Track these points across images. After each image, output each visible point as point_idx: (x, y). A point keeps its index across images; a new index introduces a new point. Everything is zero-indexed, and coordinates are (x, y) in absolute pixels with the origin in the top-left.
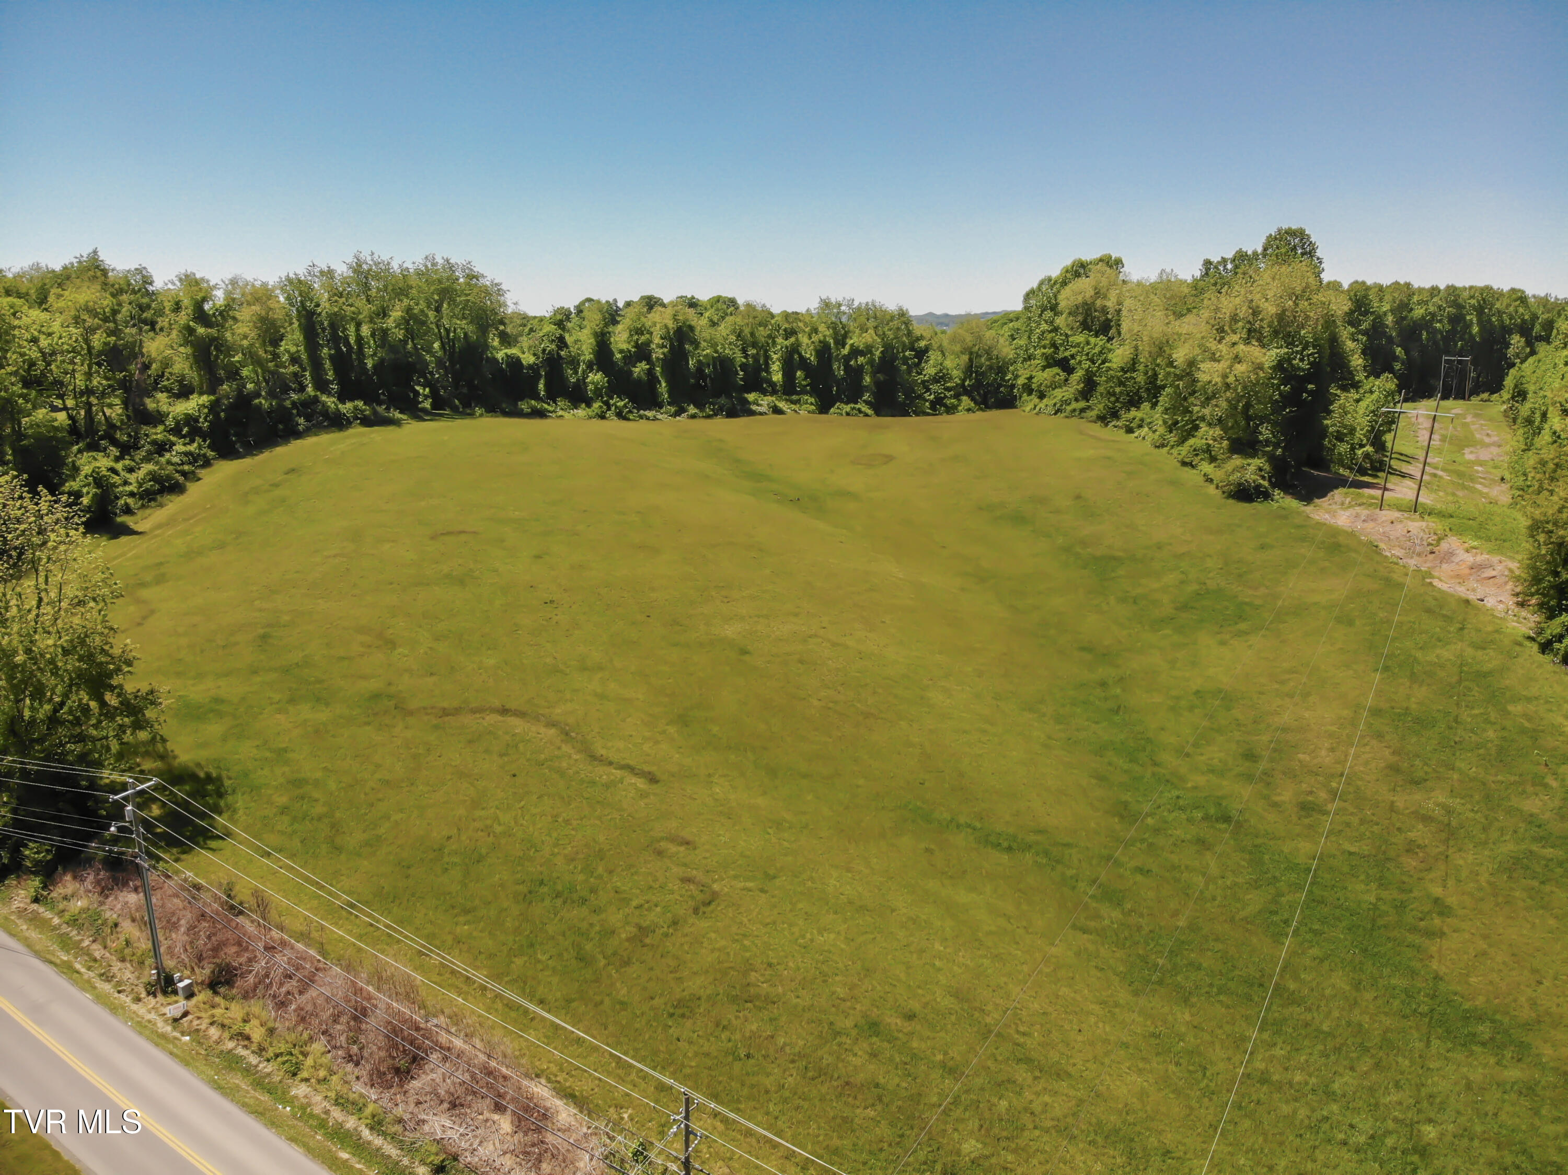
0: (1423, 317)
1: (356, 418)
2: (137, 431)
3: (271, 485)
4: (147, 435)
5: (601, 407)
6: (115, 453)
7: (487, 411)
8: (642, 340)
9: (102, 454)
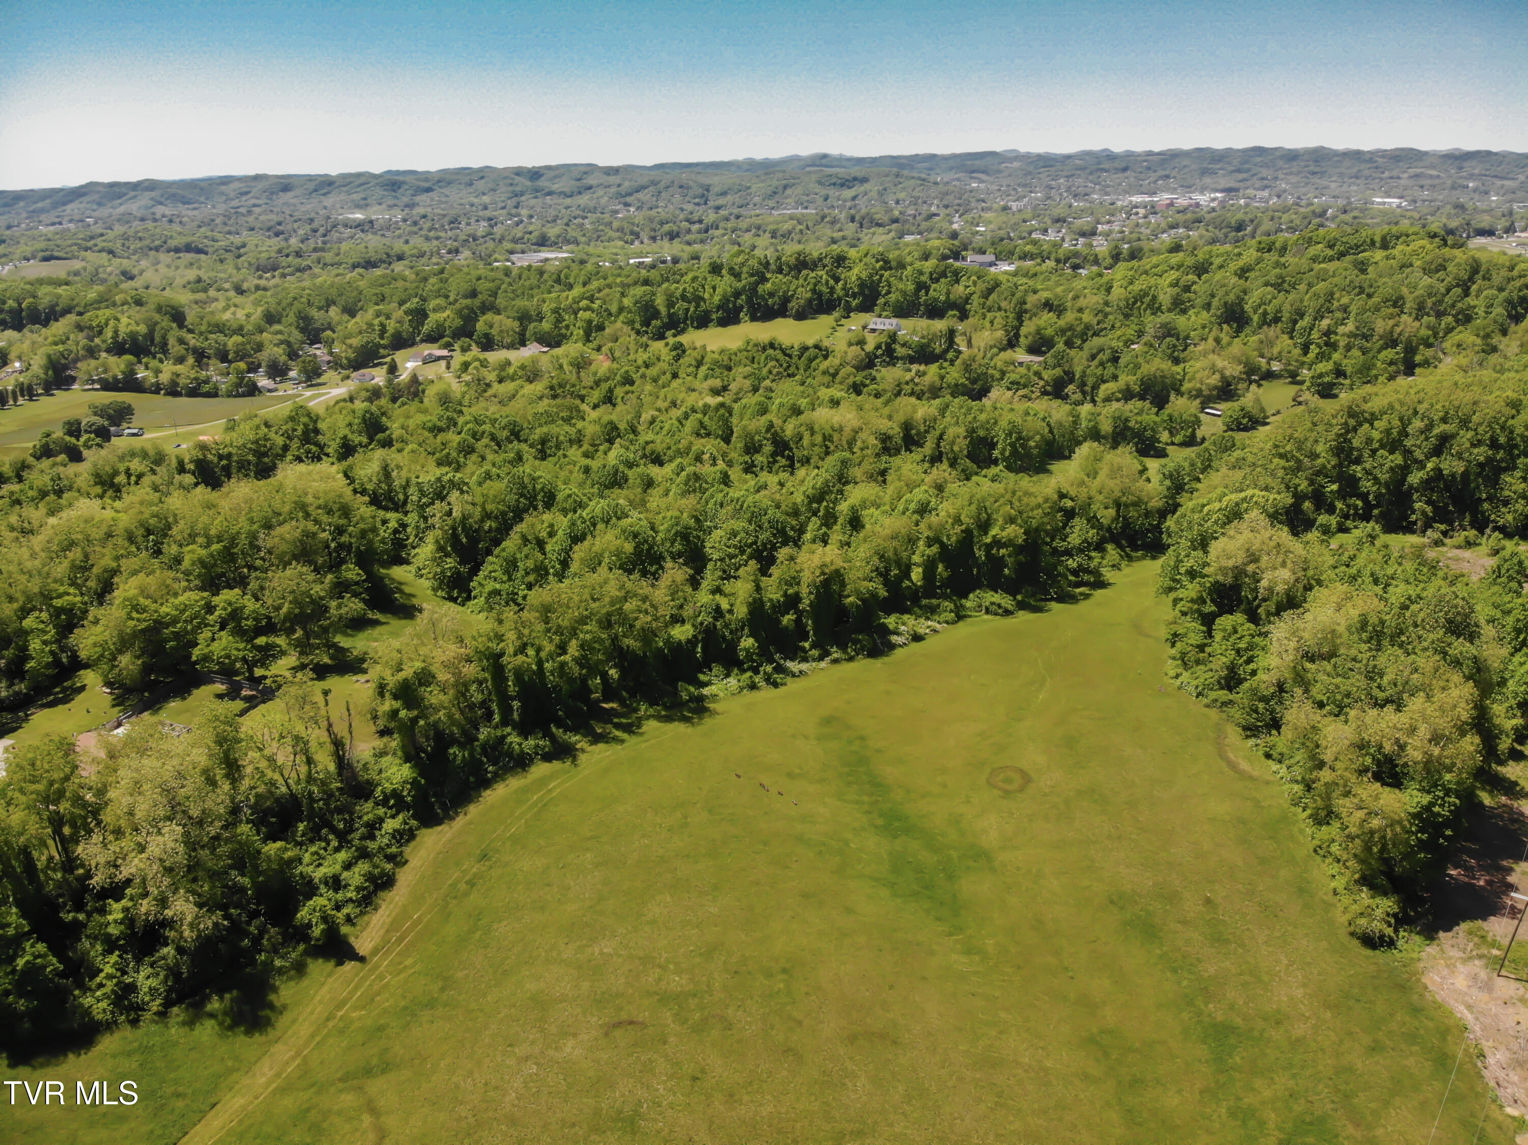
1: (537, 754)
2: (351, 813)
3: (467, 883)
4: (360, 818)
5: (751, 677)
6: (334, 843)
7: (651, 705)
8: (790, 591)
9: (323, 844)
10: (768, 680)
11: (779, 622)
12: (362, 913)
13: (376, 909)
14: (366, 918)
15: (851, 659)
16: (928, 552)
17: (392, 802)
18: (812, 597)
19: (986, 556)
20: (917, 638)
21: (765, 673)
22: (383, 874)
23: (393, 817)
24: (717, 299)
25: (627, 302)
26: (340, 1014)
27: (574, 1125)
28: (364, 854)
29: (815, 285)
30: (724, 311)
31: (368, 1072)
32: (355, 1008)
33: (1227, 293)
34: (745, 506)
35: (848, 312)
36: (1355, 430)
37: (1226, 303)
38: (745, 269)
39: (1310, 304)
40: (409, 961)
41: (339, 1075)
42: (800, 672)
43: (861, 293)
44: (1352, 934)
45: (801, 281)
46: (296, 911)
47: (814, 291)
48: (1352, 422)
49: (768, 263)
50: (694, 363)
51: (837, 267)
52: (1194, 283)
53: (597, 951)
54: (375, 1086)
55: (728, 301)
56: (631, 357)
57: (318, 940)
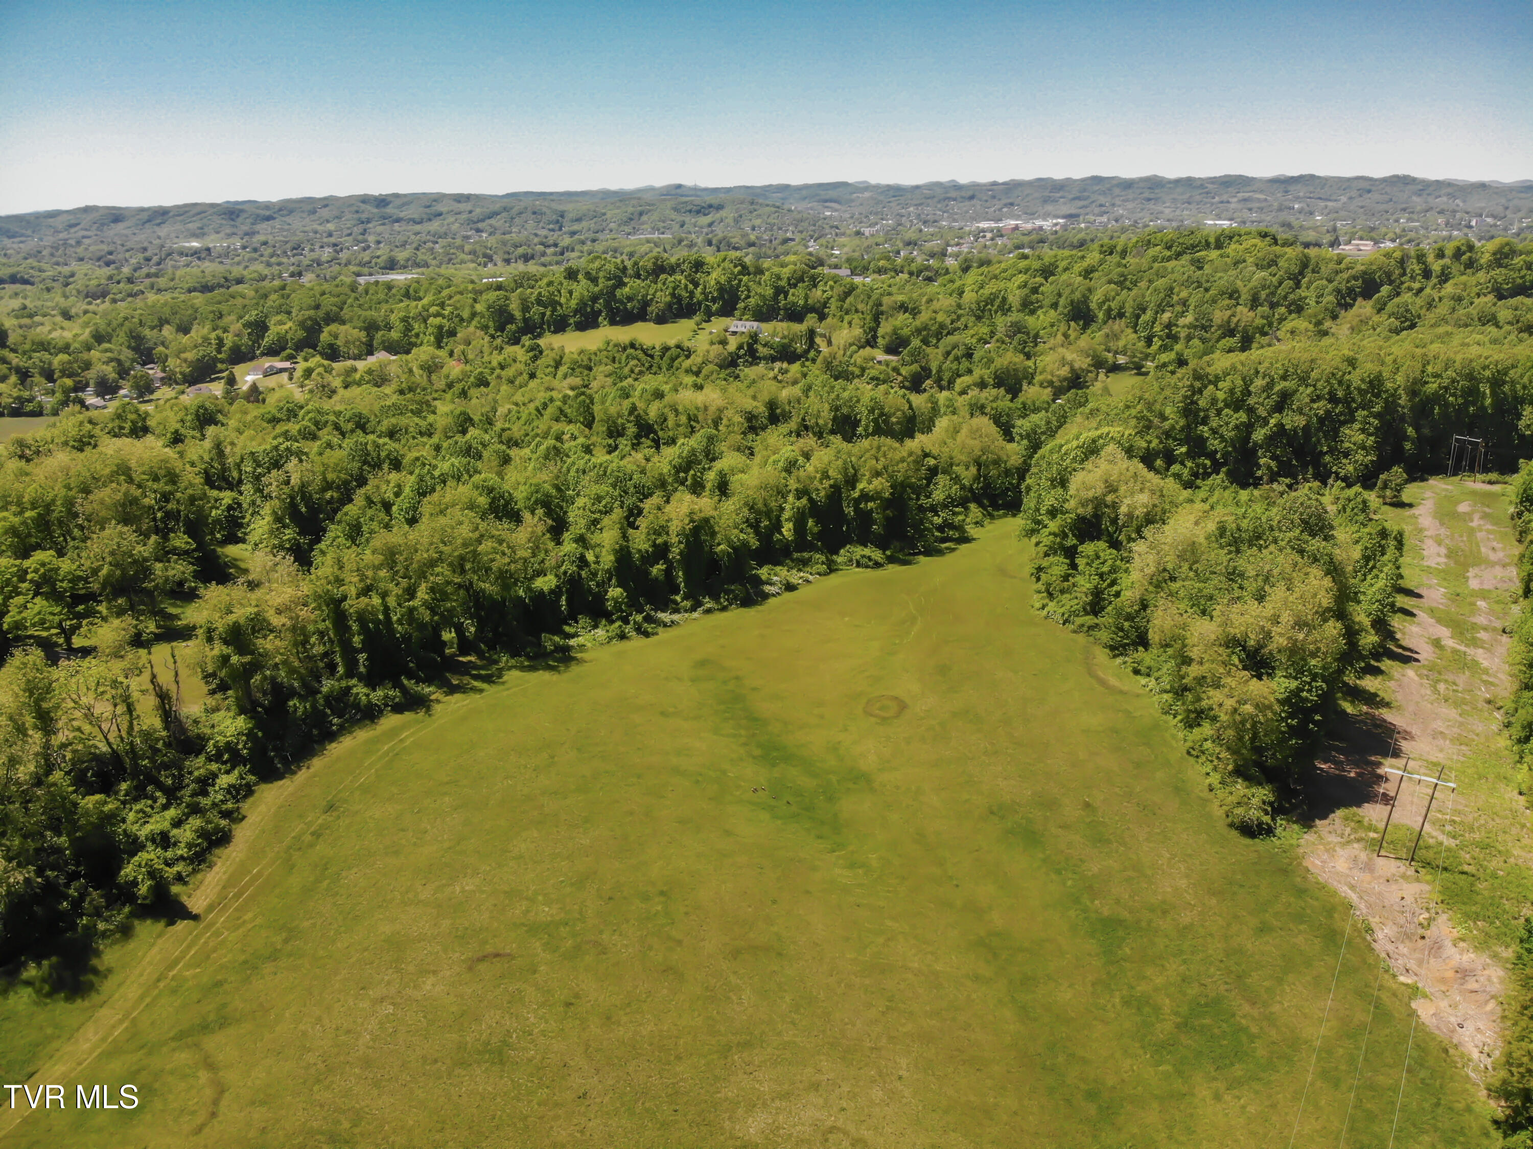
0: (1436, 394)
1: (386, 705)
2: (180, 769)
3: (312, 834)
4: (190, 773)
5: (620, 627)
6: (163, 800)
7: (513, 657)
8: (659, 541)
9: (150, 802)
10: (639, 630)
11: (649, 573)
12: (195, 871)
13: (210, 867)
14: (199, 876)
15: (724, 609)
16: (798, 504)
17: (226, 756)
18: (682, 546)
19: (855, 511)
20: (790, 587)
21: (635, 622)
22: (217, 829)
23: (228, 772)
24: (573, 303)
25: (479, 307)
26: (171, 974)
27: (436, 1061)
28: (195, 810)
29: (674, 289)
30: (582, 315)
31: (205, 1028)
32: (188, 966)
33: (1073, 292)
34: (609, 472)
35: (709, 316)
36: (1200, 392)
37: (1072, 302)
38: (601, 274)
39: (1152, 299)
40: (249, 915)
41: (171, 1034)
42: (672, 622)
43: (721, 297)
44: (1231, 825)
45: (660, 285)
46: (120, 868)
47: (673, 295)
48: (1198, 384)
49: (625, 268)
50: (552, 363)
51: (696, 272)
52: (1042, 285)
53: (458, 889)
54: (211, 1043)
55: (586, 305)
56: (486, 359)
57: (145, 898)
